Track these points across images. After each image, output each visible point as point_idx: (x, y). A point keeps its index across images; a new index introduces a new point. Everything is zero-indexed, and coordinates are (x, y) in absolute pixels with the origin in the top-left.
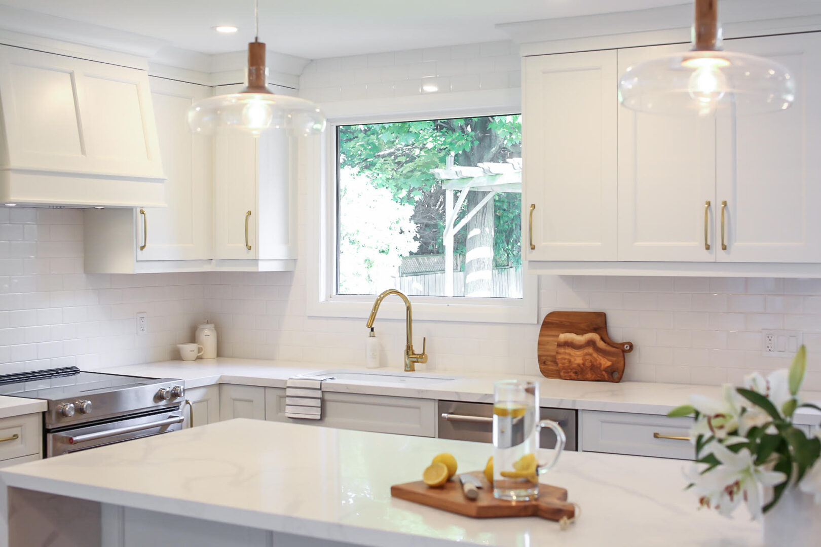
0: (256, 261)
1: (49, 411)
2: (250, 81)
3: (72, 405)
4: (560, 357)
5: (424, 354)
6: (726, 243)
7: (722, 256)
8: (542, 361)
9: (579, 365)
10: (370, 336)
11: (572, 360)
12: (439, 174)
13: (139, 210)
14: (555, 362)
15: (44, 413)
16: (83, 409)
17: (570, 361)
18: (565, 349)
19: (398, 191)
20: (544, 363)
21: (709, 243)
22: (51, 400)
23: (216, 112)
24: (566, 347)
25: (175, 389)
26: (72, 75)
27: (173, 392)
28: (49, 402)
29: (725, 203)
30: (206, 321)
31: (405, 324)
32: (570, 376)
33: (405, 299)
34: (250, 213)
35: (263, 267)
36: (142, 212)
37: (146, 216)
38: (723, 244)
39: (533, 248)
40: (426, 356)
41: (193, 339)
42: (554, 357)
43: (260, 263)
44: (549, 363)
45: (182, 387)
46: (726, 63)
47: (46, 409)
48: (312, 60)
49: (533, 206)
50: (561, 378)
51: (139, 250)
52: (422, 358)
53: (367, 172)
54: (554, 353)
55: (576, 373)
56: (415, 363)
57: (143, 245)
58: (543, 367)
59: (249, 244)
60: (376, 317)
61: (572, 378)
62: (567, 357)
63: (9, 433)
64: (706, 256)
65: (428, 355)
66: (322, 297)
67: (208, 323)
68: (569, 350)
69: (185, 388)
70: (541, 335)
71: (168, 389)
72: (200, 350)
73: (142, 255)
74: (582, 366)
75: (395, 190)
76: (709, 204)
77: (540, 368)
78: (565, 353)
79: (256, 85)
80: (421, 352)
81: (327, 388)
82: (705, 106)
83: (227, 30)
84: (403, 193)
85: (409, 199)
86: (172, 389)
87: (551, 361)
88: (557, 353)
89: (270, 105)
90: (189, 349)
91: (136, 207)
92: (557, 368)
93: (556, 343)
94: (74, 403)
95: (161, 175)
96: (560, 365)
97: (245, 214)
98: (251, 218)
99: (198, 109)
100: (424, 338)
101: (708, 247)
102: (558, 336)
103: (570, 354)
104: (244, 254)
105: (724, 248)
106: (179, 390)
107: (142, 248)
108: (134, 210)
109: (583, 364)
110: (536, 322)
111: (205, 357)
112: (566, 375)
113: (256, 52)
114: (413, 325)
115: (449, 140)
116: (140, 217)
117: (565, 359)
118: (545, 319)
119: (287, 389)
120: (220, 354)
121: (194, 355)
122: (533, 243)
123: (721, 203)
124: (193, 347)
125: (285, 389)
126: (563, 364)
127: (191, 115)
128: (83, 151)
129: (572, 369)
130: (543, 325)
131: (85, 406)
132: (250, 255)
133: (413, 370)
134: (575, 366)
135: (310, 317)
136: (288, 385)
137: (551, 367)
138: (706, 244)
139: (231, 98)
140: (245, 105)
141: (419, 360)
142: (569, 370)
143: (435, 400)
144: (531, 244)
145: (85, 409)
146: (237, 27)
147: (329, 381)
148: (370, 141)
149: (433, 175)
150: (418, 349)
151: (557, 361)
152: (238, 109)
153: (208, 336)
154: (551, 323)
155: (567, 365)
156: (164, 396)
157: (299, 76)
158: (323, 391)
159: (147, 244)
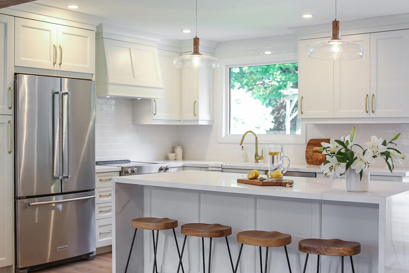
0: (198, 120)
1: (122, 171)
2: (194, 51)
3: (130, 169)
4: (314, 156)
5: (262, 156)
6: (373, 110)
7: (372, 115)
8: (307, 158)
9: (321, 159)
10: (242, 150)
11: (318, 157)
12: (283, 93)
13: (153, 100)
14: (312, 159)
15: (120, 172)
16: (134, 171)
17: (317, 158)
18: (316, 153)
19: (264, 100)
20: (308, 159)
21: (367, 110)
22: (123, 167)
23: (183, 61)
24: (316, 152)
25: (167, 167)
26: (130, 49)
27: (166, 168)
28: (122, 168)
29: (373, 95)
30: (178, 145)
31: (255, 145)
32: (317, 164)
33: (255, 135)
34: (195, 102)
35: (200, 123)
36: (155, 101)
37: (156, 102)
38: (372, 111)
39: (302, 113)
40: (263, 157)
41: (173, 152)
42: (312, 156)
43: (199, 121)
44: (310, 159)
45: (169, 166)
46: (341, 43)
47: (121, 170)
48: (220, 42)
49: (302, 97)
50: (314, 164)
51: (153, 115)
52: (261, 158)
53: (250, 92)
54: (312, 155)
55: (320, 162)
56: (259, 160)
57: (155, 113)
58: (307, 160)
59: (195, 114)
60: (243, 143)
61: (318, 164)
62: (317, 156)
63: (109, 178)
64: (366, 115)
65: (264, 157)
66: (224, 135)
67: (179, 146)
68: (317, 154)
69: (171, 167)
70: (307, 148)
71: (164, 166)
72: (176, 156)
73: (155, 117)
74: (322, 160)
75: (263, 100)
76: (367, 95)
77: (306, 161)
78: (316, 155)
79: (196, 52)
80: (261, 155)
81: (224, 167)
82: (335, 57)
83: (187, 31)
84: (267, 102)
85: (270, 104)
86: (166, 166)
87: (311, 158)
88: (313, 155)
89: (201, 59)
90: (172, 155)
91: (152, 98)
92: (312, 161)
93: (312, 151)
94: (131, 169)
95: (162, 86)
96: (314, 159)
97: (194, 102)
98: (196, 104)
99: (177, 60)
100: (262, 150)
101: (367, 112)
102: (313, 148)
103: (317, 155)
104: (193, 118)
105: (373, 112)
106: (168, 167)
107: (155, 114)
108: (152, 100)
109: (323, 159)
110: (305, 143)
111: (177, 159)
112: (316, 163)
113: (196, 41)
114: (258, 145)
115: (288, 77)
116: (154, 103)
117: (316, 157)
118: (309, 142)
119: (209, 168)
120: (184, 158)
121: (174, 158)
122: (302, 112)
123: (372, 95)
124: (173, 154)
125: (208, 168)
126: (315, 159)
127: (175, 62)
128: (134, 77)
129: (318, 161)
130: (308, 144)
131: (134, 170)
132: (196, 118)
133: (258, 162)
134: (319, 160)
135: (219, 143)
136: (209, 166)
137: (310, 160)
138: (366, 111)
139: (188, 56)
140: (193, 58)
141: (260, 158)
142: (317, 161)
143: (264, 170)
144: (301, 112)
145: (135, 171)
146: (191, 30)
147: (225, 164)
148: (252, 78)
149: (281, 93)
150: (260, 154)
151: (313, 158)
152: (190, 60)
153: (179, 151)
154: (311, 143)
155: (316, 159)
156: (163, 169)
157: (215, 49)
158: (222, 168)
159: (156, 113)
